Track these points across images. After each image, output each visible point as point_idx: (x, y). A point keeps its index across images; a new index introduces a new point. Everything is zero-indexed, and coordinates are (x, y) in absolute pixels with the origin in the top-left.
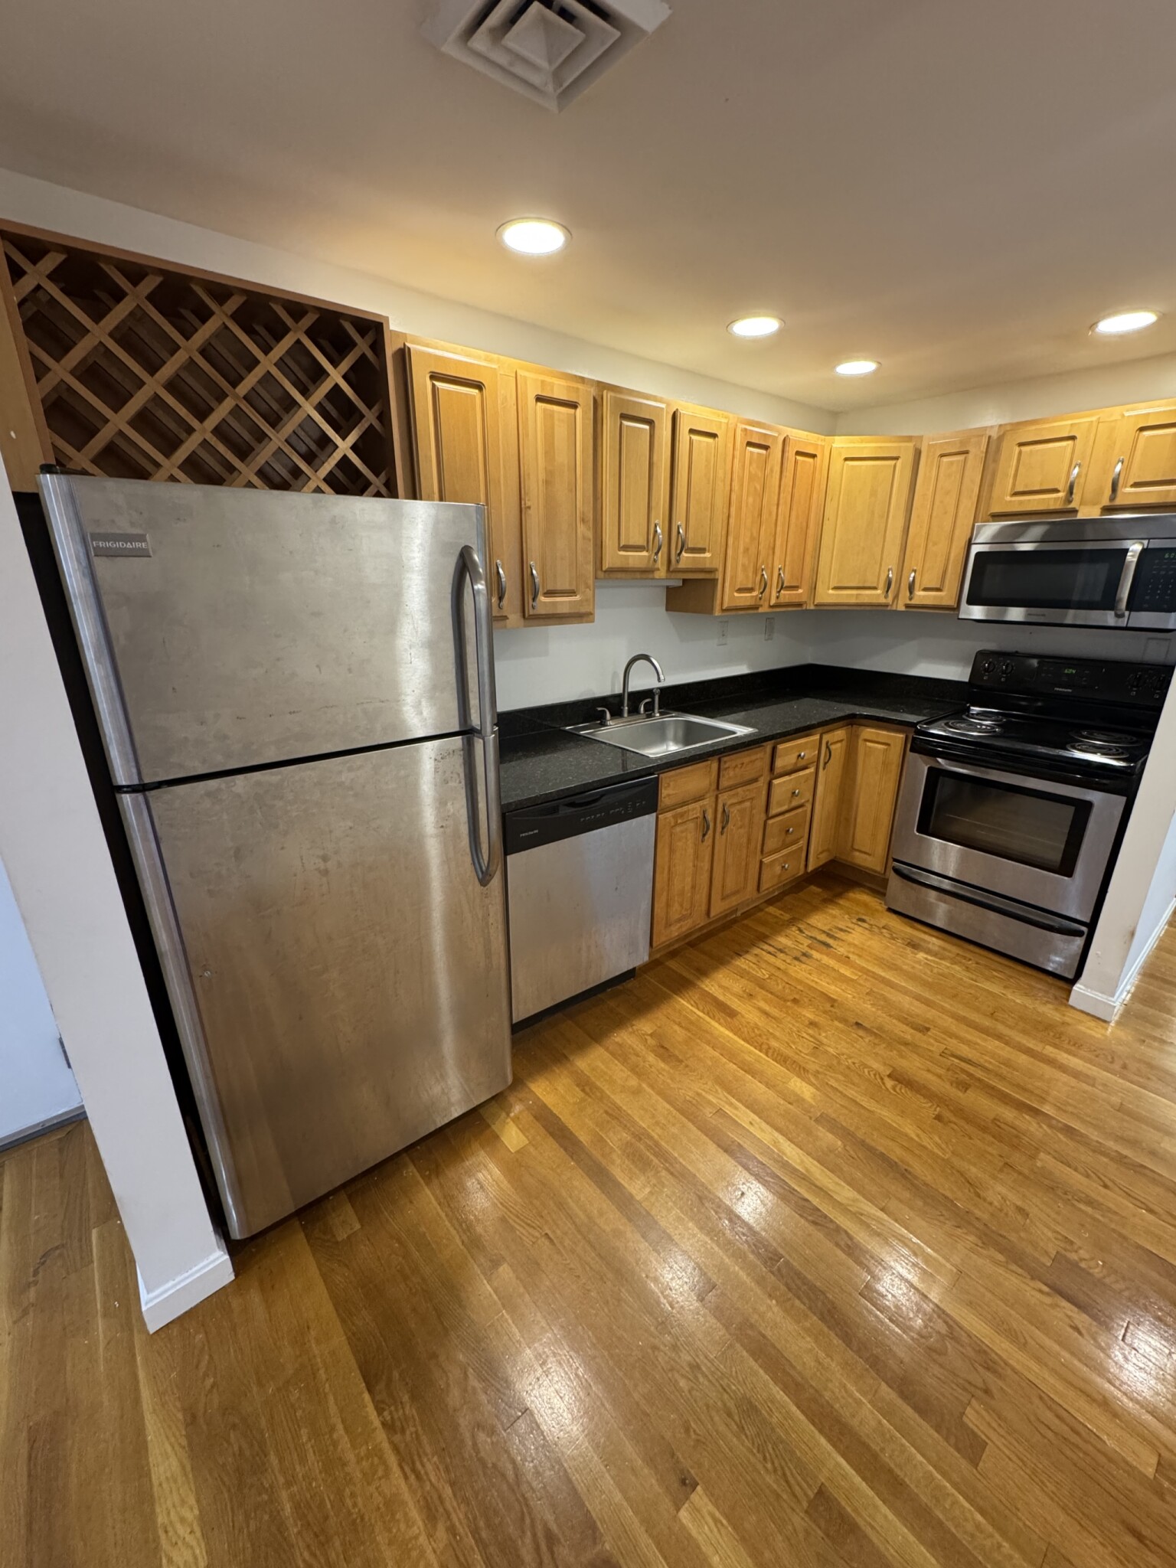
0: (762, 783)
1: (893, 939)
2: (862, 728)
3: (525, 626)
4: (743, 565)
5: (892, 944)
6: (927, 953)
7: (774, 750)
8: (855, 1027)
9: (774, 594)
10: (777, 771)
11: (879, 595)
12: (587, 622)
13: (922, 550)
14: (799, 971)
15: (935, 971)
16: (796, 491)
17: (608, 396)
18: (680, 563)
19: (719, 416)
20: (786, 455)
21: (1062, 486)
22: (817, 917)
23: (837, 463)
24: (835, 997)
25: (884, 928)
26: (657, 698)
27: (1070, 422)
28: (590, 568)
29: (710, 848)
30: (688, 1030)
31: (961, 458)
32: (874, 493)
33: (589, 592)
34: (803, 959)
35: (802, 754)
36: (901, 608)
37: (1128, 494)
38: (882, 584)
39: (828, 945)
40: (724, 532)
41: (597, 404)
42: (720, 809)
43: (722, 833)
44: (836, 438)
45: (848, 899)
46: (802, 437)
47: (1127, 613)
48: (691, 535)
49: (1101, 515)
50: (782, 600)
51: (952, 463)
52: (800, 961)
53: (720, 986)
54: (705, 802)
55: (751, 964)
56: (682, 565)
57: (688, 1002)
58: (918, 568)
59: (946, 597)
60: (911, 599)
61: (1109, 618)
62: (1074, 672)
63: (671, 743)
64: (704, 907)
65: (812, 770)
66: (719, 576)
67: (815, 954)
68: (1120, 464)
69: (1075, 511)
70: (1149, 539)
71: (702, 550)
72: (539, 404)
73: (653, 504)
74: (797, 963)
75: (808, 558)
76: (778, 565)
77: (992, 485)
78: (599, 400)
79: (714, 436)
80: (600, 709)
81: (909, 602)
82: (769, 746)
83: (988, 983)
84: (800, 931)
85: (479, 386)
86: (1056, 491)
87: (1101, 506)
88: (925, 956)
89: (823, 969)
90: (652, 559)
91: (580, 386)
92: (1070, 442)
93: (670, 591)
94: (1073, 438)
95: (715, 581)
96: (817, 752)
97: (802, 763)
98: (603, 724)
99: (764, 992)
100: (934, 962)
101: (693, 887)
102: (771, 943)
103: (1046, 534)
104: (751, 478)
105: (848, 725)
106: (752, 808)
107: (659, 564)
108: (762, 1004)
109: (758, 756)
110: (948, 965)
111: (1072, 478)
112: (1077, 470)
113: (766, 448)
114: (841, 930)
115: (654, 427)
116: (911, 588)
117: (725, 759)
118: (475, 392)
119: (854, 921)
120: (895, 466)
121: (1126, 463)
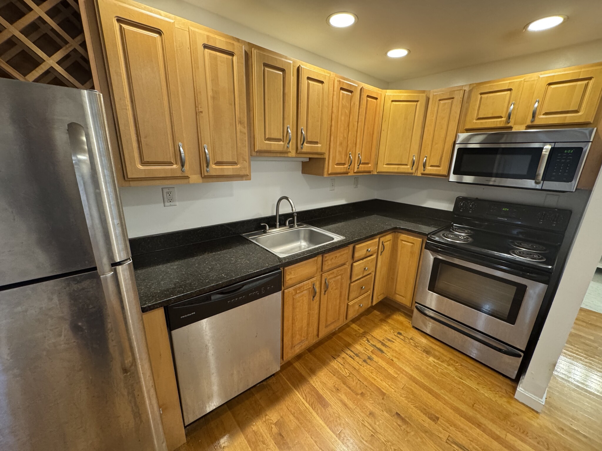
0: (347, 266)
1: (416, 346)
2: (400, 234)
3: (203, 182)
4: (339, 151)
5: (415, 350)
6: (434, 358)
7: (354, 247)
8: (396, 416)
9: (356, 167)
10: (356, 259)
11: (408, 168)
12: (246, 180)
13: (430, 147)
14: (366, 370)
15: (439, 370)
16: (367, 115)
17: (255, 51)
18: (303, 149)
19: (325, 72)
20: (362, 96)
21: (504, 114)
22: (377, 331)
23: (388, 103)
24: (384, 391)
25: (411, 339)
26: (296, 218)
27: (509, 81)
28: (247, 149)
29: (318, 303)
30: (297, 419)
31: (450, 101)
32: (406, 119)
33: (246, 164)
34: (369, 361)
35: (369, 250)
36: (419, 175)
37: (541, 119)
38: (410, 163)
39: (382, 351)
40: (329, 134)
41: (248, 56)
42: (323, 282)
43: (325, 294)
44: (388, 90)
45: (393, 319)
46: (371, 89)
47: (542, 182)
48: (309, 134)
49: (526, 129)
50: (360, 170)
51: (445, 103)
52: (367, 363)
53: (322, 382)
54: (314, 279)
55: (340, 365)
56: (304, 150)
57: (302, 395)
58: (428, 156)
59: (442, 170)
60: (424, 171)
61: (530, 183)
62: (508, 210)
63: (302, 241)
64: (315, 333)
65: (374, 256)
66: (326, 156)
67: (375, 358)
68: (537, 103)
69: (511, 128)
70: (555, 143)
71: (316, 143)
72: (206, 50)
73: (286, 116)
74: (365, 364)
75: (373, 149)
76: (358, 152)
77: (466, 115)
78: (250, 54)
79: (322, 82)
80: (262, 224)
81: (423, 172)
82: (351, 246)
83: (468, 380)
84: (368, 341)
85: (159, 32)
86: (501, 117)
87: (526, 125)
88: (434, 359)
89: (379, 369)
90: (286, 146)
91: (236, 43)
92: (509, 92)
93: (304, 164)
94: (510, 90)
95: (324, 159)
96: (377, 247)
97: (369, 254)
98: (265, 232)
99: (345, 387)
100: (438, 363)
101: (308, 324)
102: (352, 349)
103: (485, 140)
104: (343, 107)
105: (393, 232)
106: (342, 279)
107: (290, 149)
108: (343, 397)
109: (345, 252)
110: (446, 366)
111: (509, 111)
112: (512, 107)
113: (351, 92)
114: (389, 340)
115: (285, 73)
116: (424, 165)
117: (326, 255)
118: (156, 35)
119: (396, 334)
120: (417, 105)
121: (540, 103)
